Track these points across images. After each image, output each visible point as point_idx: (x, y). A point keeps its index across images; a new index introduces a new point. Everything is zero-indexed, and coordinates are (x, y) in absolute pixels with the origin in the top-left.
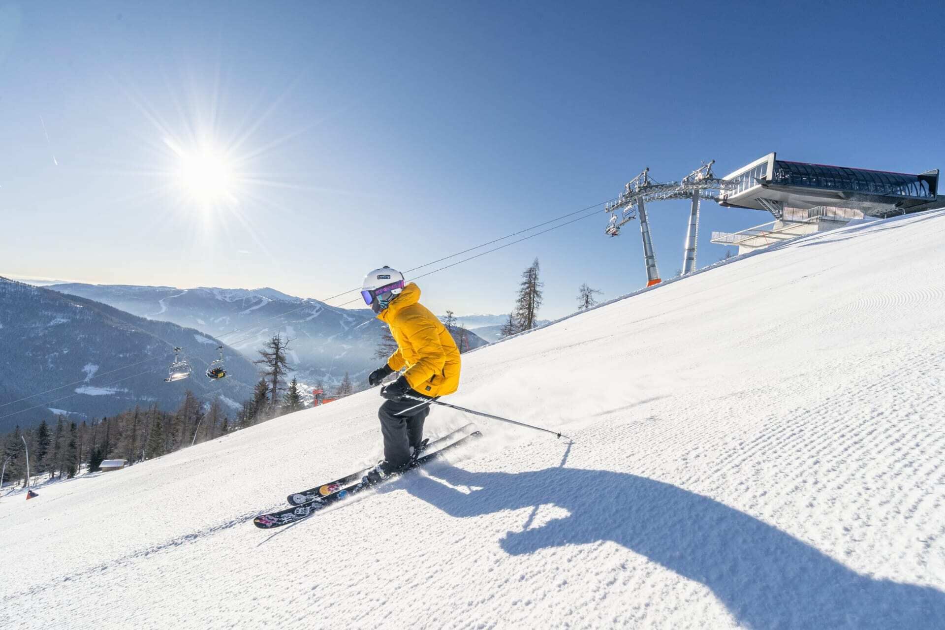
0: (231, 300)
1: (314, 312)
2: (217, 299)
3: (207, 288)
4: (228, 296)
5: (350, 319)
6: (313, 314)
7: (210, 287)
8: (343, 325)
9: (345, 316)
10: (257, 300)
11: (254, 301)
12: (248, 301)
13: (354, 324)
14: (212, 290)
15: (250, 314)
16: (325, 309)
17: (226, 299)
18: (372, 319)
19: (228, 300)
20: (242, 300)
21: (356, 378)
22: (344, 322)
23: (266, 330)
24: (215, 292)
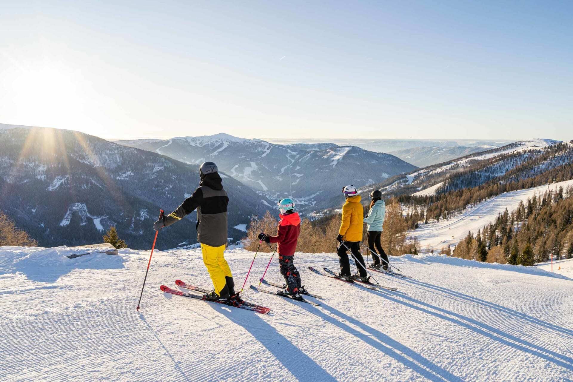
0: (201, 145)
1: (265, 150)
2: (192, 146)
3: (183, 138)
4: (198, 142)
5: (294, 153)
6: (265, 152)
7: (184, 136)
8: (289, 158)
9: (289, 151)
10: (219, 144)
11: (217, 145)
12: (212, 145)
13: (298, 156)
14: (186, 138)
15: (218, 155)
16: (274, 147)
17: (197, 145)
18: (312, 152)
19: (198, 145)
20: (208, 144)
21: (313, 198)
22: (290, 156)
23: (237, 166)
24: (189, 140)
